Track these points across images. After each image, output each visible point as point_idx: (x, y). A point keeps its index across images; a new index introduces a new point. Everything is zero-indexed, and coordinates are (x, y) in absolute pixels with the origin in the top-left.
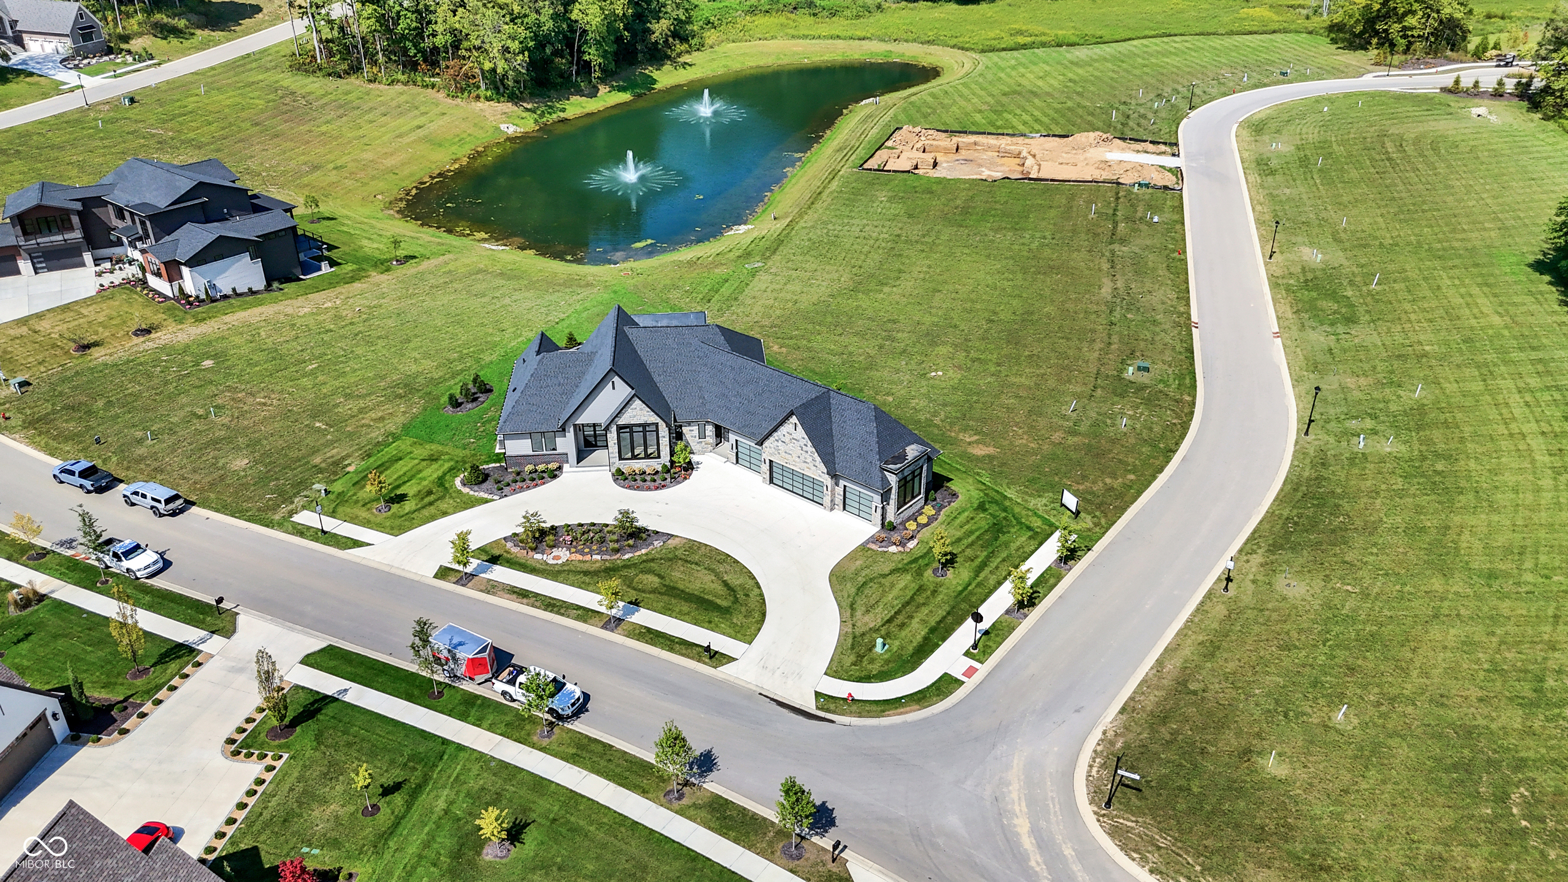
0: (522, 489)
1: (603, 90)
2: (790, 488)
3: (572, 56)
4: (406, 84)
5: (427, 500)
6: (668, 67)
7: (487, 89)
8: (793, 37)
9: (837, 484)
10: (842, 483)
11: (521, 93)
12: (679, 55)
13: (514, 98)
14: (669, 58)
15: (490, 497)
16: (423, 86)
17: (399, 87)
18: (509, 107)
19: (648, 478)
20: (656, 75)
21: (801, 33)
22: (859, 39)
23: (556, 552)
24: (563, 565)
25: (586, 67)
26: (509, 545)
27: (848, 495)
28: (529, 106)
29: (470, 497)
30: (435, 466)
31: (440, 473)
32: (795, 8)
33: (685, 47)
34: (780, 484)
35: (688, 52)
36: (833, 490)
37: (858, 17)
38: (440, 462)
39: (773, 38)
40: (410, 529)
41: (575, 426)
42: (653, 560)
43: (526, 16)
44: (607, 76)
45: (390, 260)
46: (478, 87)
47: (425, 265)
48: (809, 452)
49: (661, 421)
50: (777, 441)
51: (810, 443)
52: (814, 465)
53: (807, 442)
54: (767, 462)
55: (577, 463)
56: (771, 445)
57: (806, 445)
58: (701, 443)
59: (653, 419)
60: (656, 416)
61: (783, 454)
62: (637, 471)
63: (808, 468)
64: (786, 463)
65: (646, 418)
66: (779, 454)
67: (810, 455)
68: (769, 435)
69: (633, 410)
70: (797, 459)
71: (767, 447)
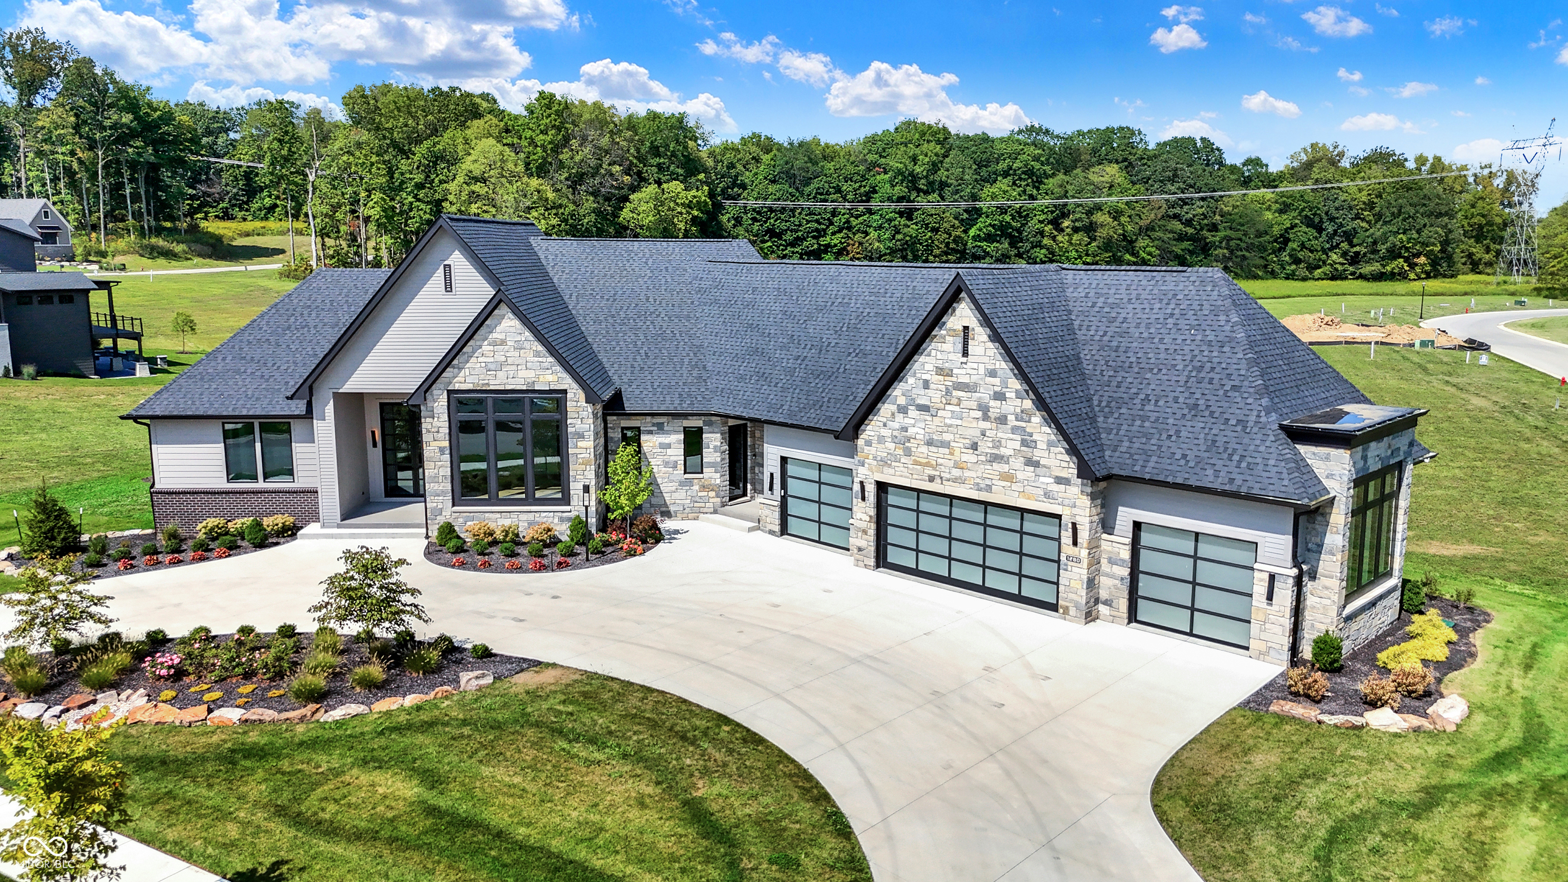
2: (941, 568)
9: (1107, 525)
10: (1126, 516)
19: (525, 549)
23: (104, 701)
27: (1147, 561)
34: (908, 560)
36: (1093, 546)
41: (338, 397)
43: (560, 206)
48: (1011, 418)
49: (575, 386)
50: (903, 410)
51: (1015, 384)
52: (1031, 463)
53: (1005, 384)
54: (871, 490)
55: (344, 519)
56: (885, 432)
57: (1000, 396)
58: (689, 483)
59: (550, 378)
60: (558, 368)
61: (924, 449)
62: (499, 535)
63: (1008, 477)
64: (931, 479)
65: (531, 374)
66: (908, 452)
67: (1014, 430)
68: (879, 394)
69: (494, 344)
70: (970, 457)
71: (869, 443)
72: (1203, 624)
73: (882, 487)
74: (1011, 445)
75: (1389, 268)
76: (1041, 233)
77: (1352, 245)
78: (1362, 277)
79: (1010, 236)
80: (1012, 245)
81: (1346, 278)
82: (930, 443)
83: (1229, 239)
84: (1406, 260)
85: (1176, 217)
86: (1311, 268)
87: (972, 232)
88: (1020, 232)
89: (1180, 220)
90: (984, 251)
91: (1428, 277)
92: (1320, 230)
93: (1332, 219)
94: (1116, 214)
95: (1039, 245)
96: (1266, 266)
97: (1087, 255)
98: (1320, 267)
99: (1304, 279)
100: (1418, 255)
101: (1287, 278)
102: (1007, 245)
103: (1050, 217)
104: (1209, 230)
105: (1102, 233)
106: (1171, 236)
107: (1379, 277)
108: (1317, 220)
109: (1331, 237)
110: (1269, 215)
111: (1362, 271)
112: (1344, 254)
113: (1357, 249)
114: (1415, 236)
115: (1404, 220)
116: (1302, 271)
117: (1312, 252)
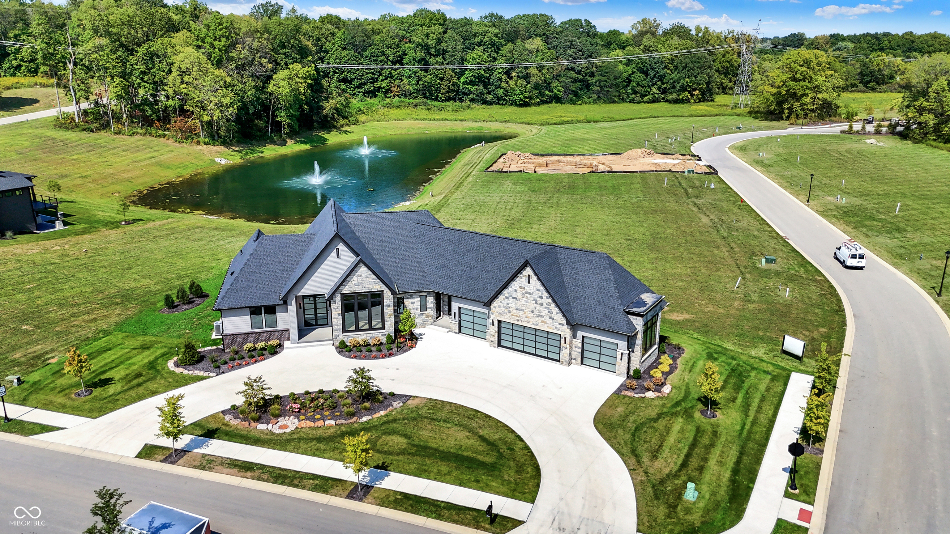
0: (240, 366)
1: (290, 142)
2: (521, 348)
3: (268, 118)
4: (144, 135)
5: (135, 382)
6: (334, 133)
7: (205, 137)
8: (417, 119)
9: (574, 336)
10: (580, 334)
11: (231, 141)
12: (342, 126)
13: (225, 143)
14: (335, 127)
15: (206, 374)
16: (157, 136)
17: (139, 137)
18: (221, 149)
19: (374, 349)
20: (326, 136)
21: (422, 117)
22: (461, 121)
23: (282, 421)
24: (292, 433)
25: (278, 126)
26: (228, 418)
27: (586, 347)
28: (237, 149)
29: (186, 376)
30: (146, 353)
31: (152, 358)
32: (416, 106)
33: (345, 121)
34: (509, 345)
35: (347, 125)
36: (571, 343)
37: (456, 111)
38: (152, 350)
39: (404, 119)
40: (112, 410)
41: (296, 297)
42: (394, 421)
43: (234, 86)
44: (293, 134)
45: (120, 222)
46: (199, 136)
47: (150, 225)
48: (545, 304)
49: (387, 289)
50: (507, 298)
51: (546, 294)
52: (551, 318)
53: (542, 294)
54: (496, 323)
55: (299, 339)
56: (501, 304)
57: (541, 297)
58: (422, 315)
59: (378, 287)
60: (381, 283)
61: (515, 311)
62: (362, 343)
63: (544, 322)
64: (518, 321)
65: (371, 286)
66: (509, 312)
67: (546, 308)
68: (499, 292)
69: (358, 276)
70: (531, 315)
71: (495, 307)
72: (603, 365)
73: (499, 322)
74: (545, 312)
75: (681, 97)
76: (500, 80)
77: (663, 84)
78: (667, 101)
79: (484, 82)
80: (485, 87)
81: (660, 101)
82: (517, 309)
83: (600, 81)
84: (689, 92)
85: (572, 69)
86: (643, 96)
87: (463, 79)
88: (489, 80)
89: (574, 71)
90: (470, 90)
91: (700, 101)
92: (647, 74)
93: (653, 69)
94: (540, 69)
95: (499, 87)
96: (619, 96)
97: (526, 92)
98: (647, 95)
99: (639, 103)
100: (695, 90)
101: (630, 102)
102: (482, 88)
103: (505, 70)
104: (590, 76)
105: (533, 80)
106: (570, 80)
107: (676, 101)
108: (645, 69)
109: (652, 79)
110: (621, 67)
111: (668, 98)
112: (659, 88)
113: (665, 85)
114: (694, 79)
115: (688, 71)
116: (638, 99)
117: (643, 87)
